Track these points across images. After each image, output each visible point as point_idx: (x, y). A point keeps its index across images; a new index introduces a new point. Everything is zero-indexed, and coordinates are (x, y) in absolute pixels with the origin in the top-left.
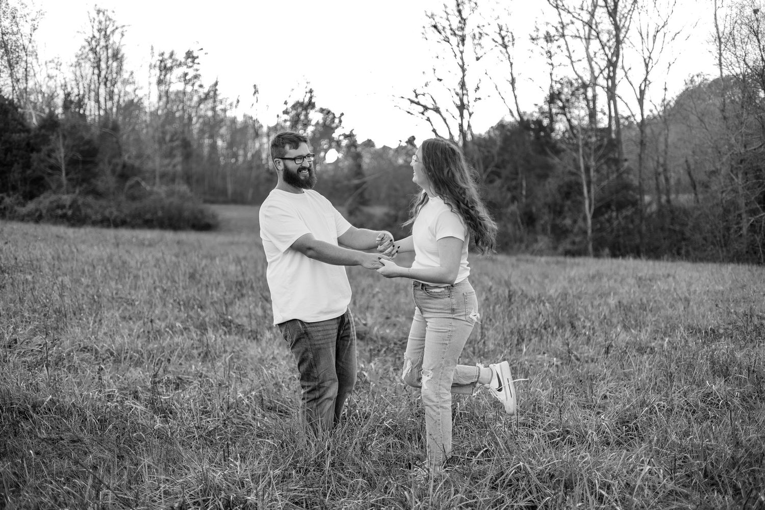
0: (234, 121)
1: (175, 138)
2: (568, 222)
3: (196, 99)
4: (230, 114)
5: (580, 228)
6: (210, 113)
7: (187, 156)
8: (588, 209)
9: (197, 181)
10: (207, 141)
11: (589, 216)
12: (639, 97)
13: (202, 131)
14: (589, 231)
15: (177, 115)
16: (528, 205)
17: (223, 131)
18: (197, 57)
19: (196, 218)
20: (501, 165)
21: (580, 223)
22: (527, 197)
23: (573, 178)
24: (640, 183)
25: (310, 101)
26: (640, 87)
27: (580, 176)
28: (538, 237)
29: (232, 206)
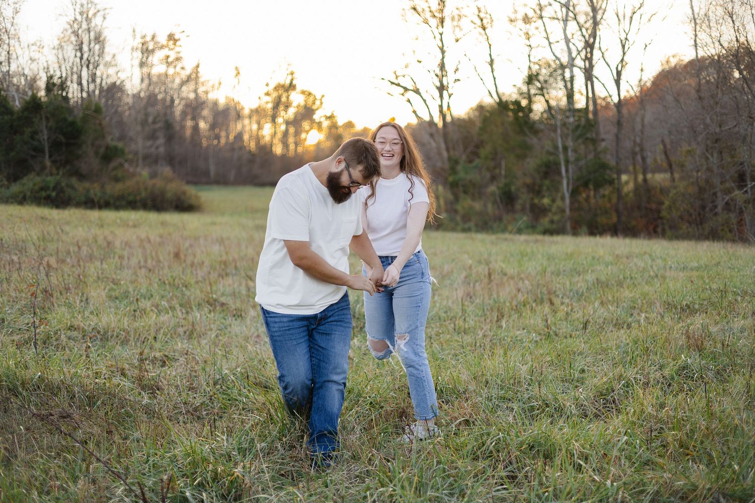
0: (215, 104)
1: (158, 120)
2: (546, 201)
3: (178, 81)
4: (212, 96)
5: (558, 207)
6: (192, 96)
7: (170, 138)
8: (565, 188)
9: (180, 163)
10: (189, 123)
11: (567, 195)
12: (616, 78)
13: (184, 113)
14: (568, 210)
15: (160, 97)
16: (506, 185)
17: (206, 112)
19: (179, 199)
20: (479, 145)
21: (559, 202)
22: (506, 177)
23: (551, 158)
24: (617, 163)
25: (291, 83)
26: (617, 68)
27: (558, 156)
28: (517, 216)
29: (215, 187)
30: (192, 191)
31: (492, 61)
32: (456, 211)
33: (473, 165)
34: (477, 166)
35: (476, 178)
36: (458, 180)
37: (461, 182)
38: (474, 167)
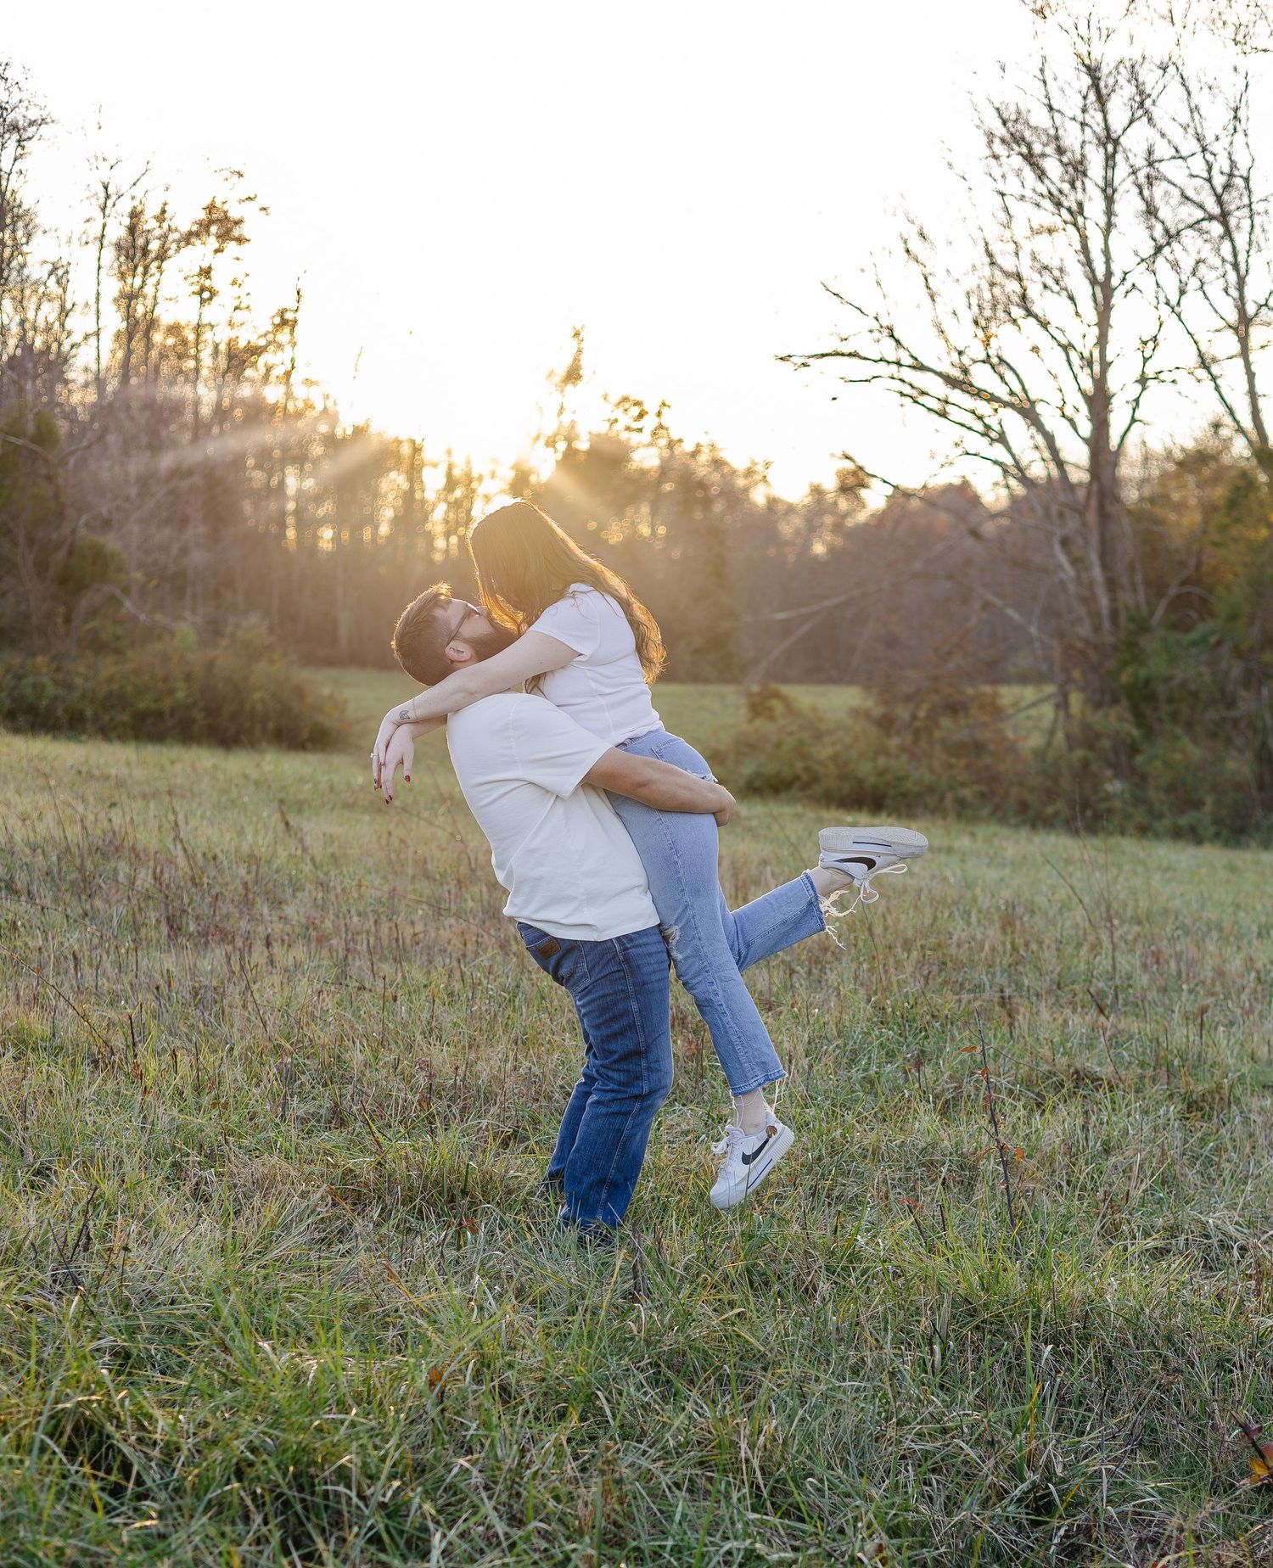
18: (240, 221)
19: (285, 709)
30: (320, 683)
31: (1245, 321)
33: (1194, 635)
34: (1204, 639)
35: (1200, 675)
36: (1148, 682)
37: (1161, 690)
38: (1194, 643)
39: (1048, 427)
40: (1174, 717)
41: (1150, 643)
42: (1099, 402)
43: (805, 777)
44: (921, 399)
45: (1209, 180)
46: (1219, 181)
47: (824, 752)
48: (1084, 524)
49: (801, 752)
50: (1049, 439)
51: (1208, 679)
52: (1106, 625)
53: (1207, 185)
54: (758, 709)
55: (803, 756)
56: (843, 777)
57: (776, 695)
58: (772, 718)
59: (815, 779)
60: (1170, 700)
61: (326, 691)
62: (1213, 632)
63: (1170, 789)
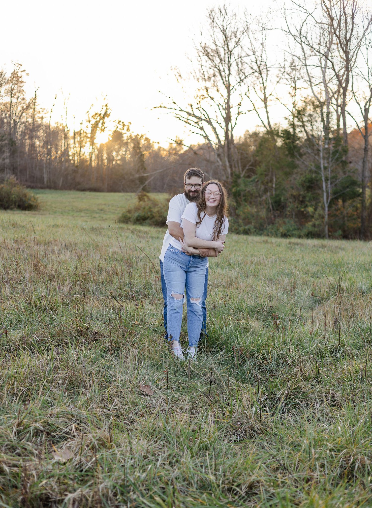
0: (48, 127)
1: (4, 138)
2: (310, 210)
3: (20, 109)
4: (46, 121)
5: (320, 215)
6: (30, 120)
7: (13, 153)
8: (325, 199)
9: (21, 171)
10: (28, 141)
11: (326, 205)
12: (364, 114)
13: (23, 134)
14: (326, 217)
15: (5, 120)
16: (277, 196)
17: (41, 133)
18: (21, 77)
19: (21, 200)
20: (255, 164)
21: (320, 211)
22: (276, 190)
23: (314, 176)
24: (363, 181)
25: (106, 112)
26: (365, 106)
27: (320, 174)
28: (286, 220)
29: (48, 191)
30: (31, 193)
31: (266, 99)
32: (238, 216)
33: (251, 179)
34: (254, 180)
35: (253, 189)
36: (239, 191)
37: (242, 193)
38: (252, 181)
39: (214, 126)
40: (246, 200)
41: (240, 181)
42: (228, 119)
43: (151, 216)
44: (181, 118)
45: (256, 63)
46: (259, 63)
47: (155, 210)
48: (224, 151)
49: (150, 210)
50: (214, 129)
51: (255, 190)
52: (230, 177)
53: (255, 64)
54: (141, 199)
55: (151, 211)
56: (160, 216)
57: (145, 195)
58: (144, 201)
59: (153, 217)
60: (244, 196)
61: (32, 195)
62: (256, 178)
63: (244, 219)
